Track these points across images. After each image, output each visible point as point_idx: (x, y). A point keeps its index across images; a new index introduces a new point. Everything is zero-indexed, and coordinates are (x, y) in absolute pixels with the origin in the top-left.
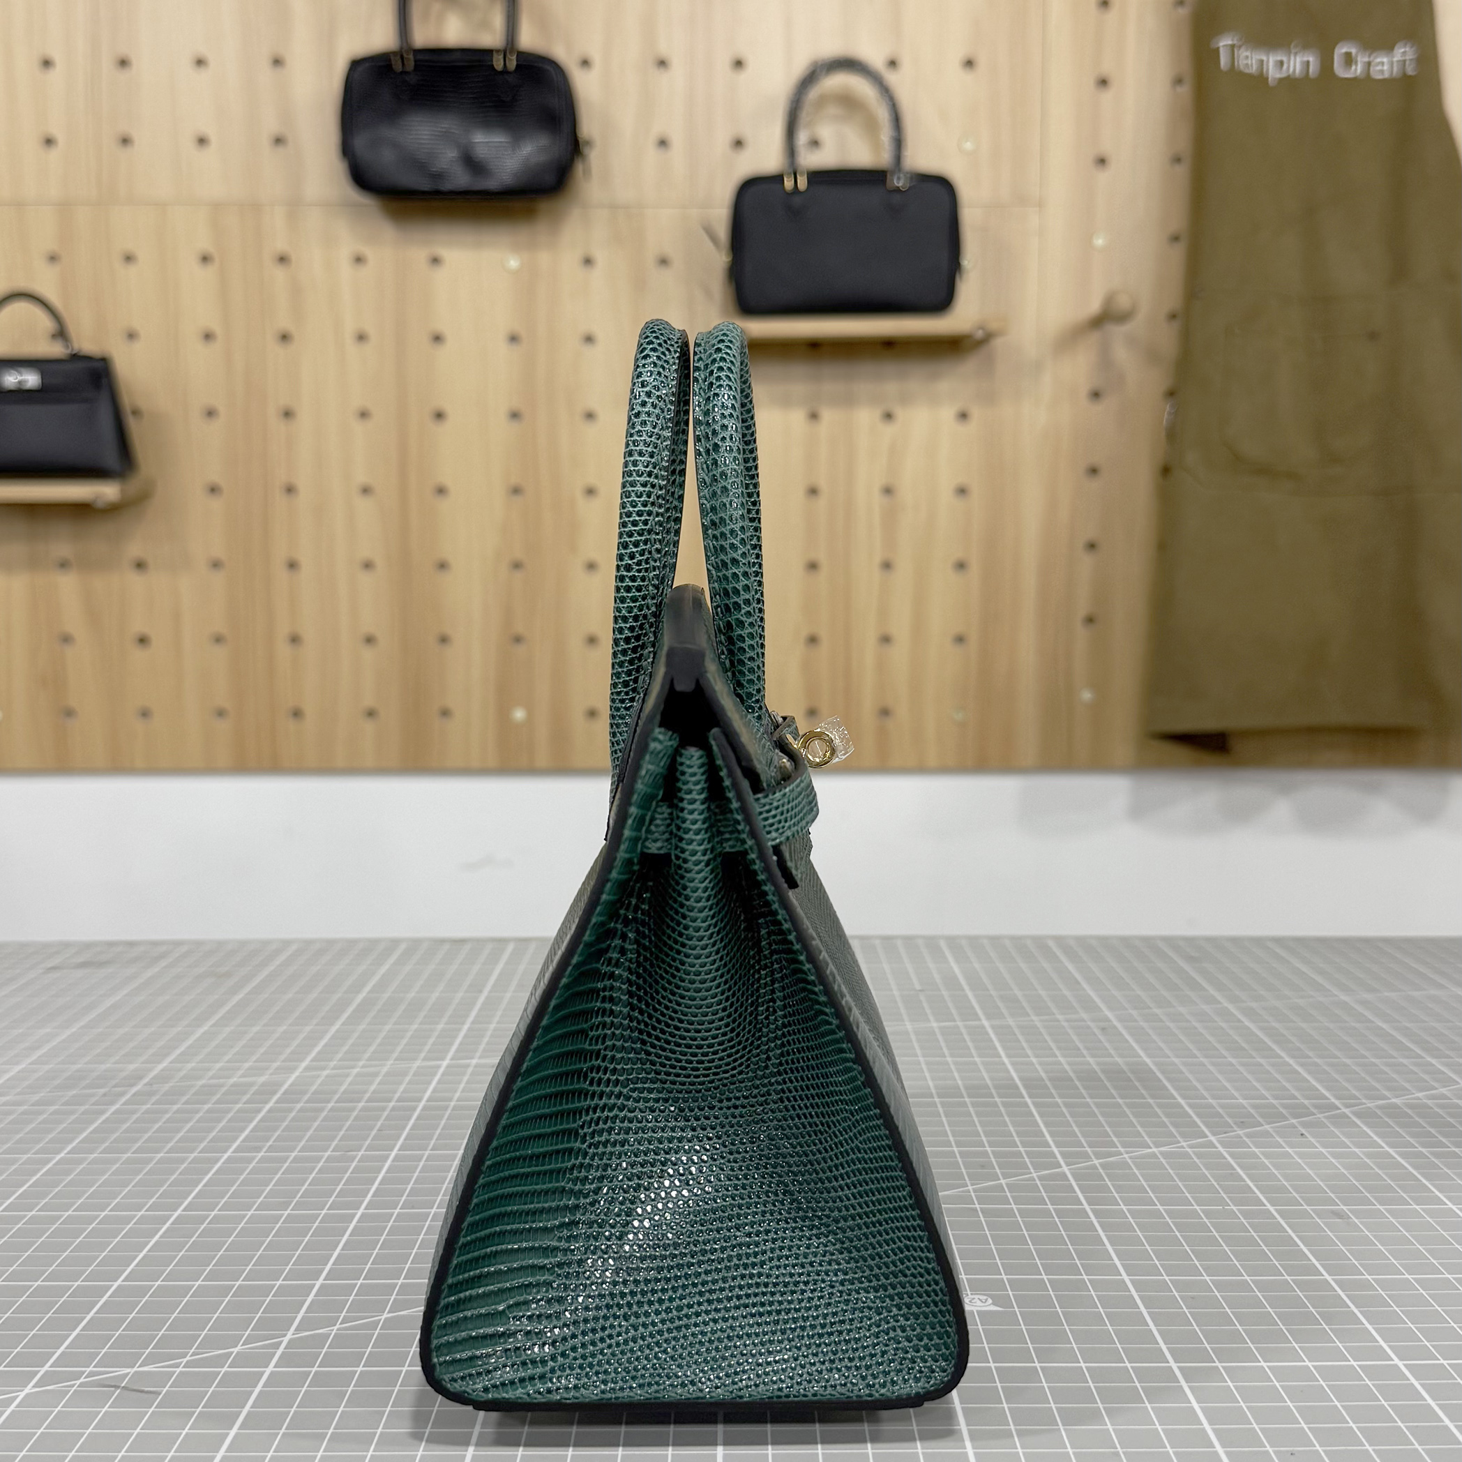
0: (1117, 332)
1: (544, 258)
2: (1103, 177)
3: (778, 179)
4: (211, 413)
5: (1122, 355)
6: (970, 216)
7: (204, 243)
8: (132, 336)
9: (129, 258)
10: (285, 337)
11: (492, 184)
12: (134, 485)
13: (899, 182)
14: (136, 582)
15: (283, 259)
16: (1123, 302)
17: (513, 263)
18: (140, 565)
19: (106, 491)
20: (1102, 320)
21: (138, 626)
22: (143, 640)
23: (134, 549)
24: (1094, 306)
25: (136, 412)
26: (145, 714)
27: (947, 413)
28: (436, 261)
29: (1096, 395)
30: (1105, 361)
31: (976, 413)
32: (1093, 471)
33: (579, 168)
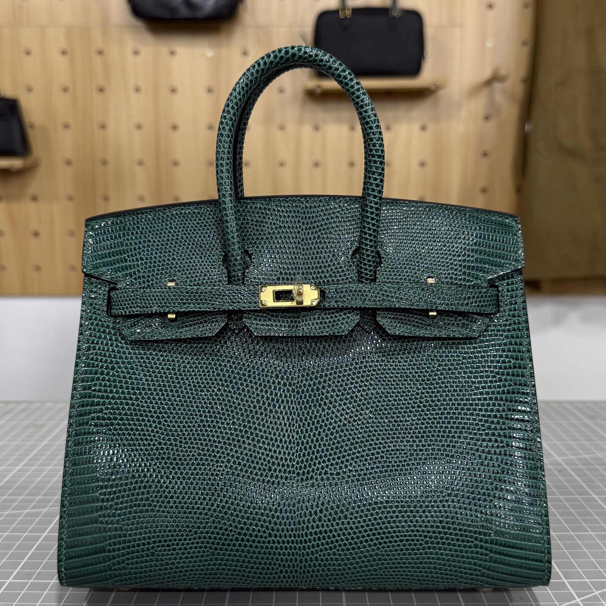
0: (498, 86)
1: (224, 52)
2: (492, 14)
3: (336, 12)
4: (67, 126)
5: (499, 98)
6: (429, 31)
7: (63, 44)
8: (29, 90)
9: (28, 53)
10: (101, 90)
11: (200, 14)
12: (29, 161)
13: (396, 14)
14: (32, 207)
15: (100, 53)
16: (503, 72)
17: (209, 53)
18: (35, 199)
19: (15, 163)
20: (489, 83)
21: (34, 226)
22: (36, 234)
23: (32, 190)
24: (487, 74)
25: (32, 126)
26: (38, 269)
27: (416, 127)
28: (172, 53)
29: (487, 118)
30: (491, 102)
31: (431, 127)
32: (485, 155)
33: (241, 8)
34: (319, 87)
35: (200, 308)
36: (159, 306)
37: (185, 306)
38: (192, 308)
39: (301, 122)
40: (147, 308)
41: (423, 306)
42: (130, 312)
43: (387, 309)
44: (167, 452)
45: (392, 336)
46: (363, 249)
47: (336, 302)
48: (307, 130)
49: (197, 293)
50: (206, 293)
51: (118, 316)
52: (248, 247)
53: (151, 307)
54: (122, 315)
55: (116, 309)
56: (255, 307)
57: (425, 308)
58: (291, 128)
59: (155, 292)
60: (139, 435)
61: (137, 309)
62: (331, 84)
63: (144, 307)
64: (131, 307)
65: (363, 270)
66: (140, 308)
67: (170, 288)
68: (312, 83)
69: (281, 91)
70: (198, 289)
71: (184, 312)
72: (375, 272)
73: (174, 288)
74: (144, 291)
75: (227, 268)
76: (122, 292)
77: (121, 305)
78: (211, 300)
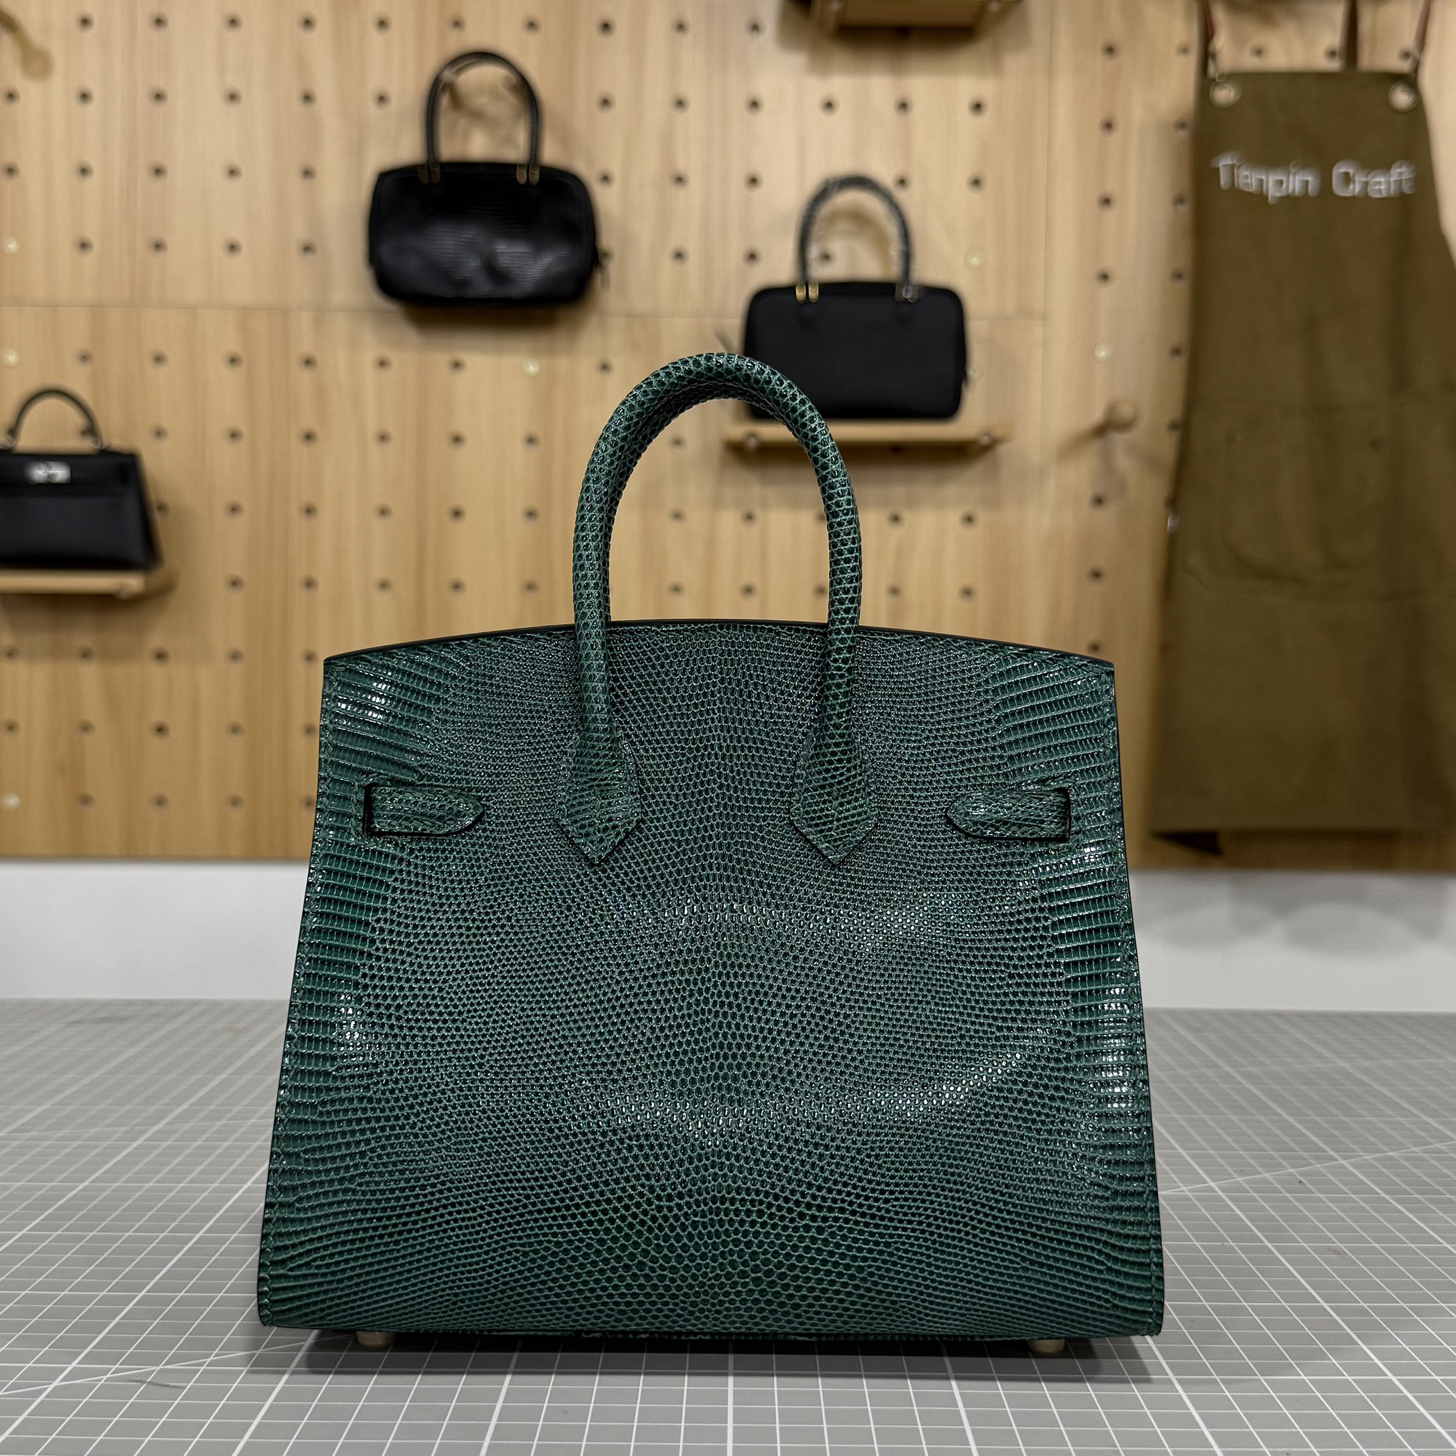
0: (1119, 440)
1: (562, 364)
2: (1106, 293)
3: (790, 289)
4: (234, 509)
5: (1124, 462)
6: (976, 328)
7: (232, 345)
8: (159, 433)
9: (159, 359)
10: (309, 437)
11: (514, 292)
12: (158, 577)
13: (908, 294)
14: (156, 672)
15: (309, 362)
16: (1125, 411)
17: (532, 368)
18: (161, 656)
19: (131, 583)
20: (1102, 430)
21: (157, 715)
22: (161, 730)
23: (156, 640)
24: (1097, 415)
25: (162, 508)
26: (161, 802)
27: (953, 517)
28: (457, 365)
29: (1098, 501)
30: (1107, 468)
31: (982, 517)
32: (1096, 575)
33: (598, 278)
34: (753, 435)
39: (716, 504)
48: (729, 520)
58: (696, 518)
62: (777, 432)
68: (739, 430)
69: (678, 442)
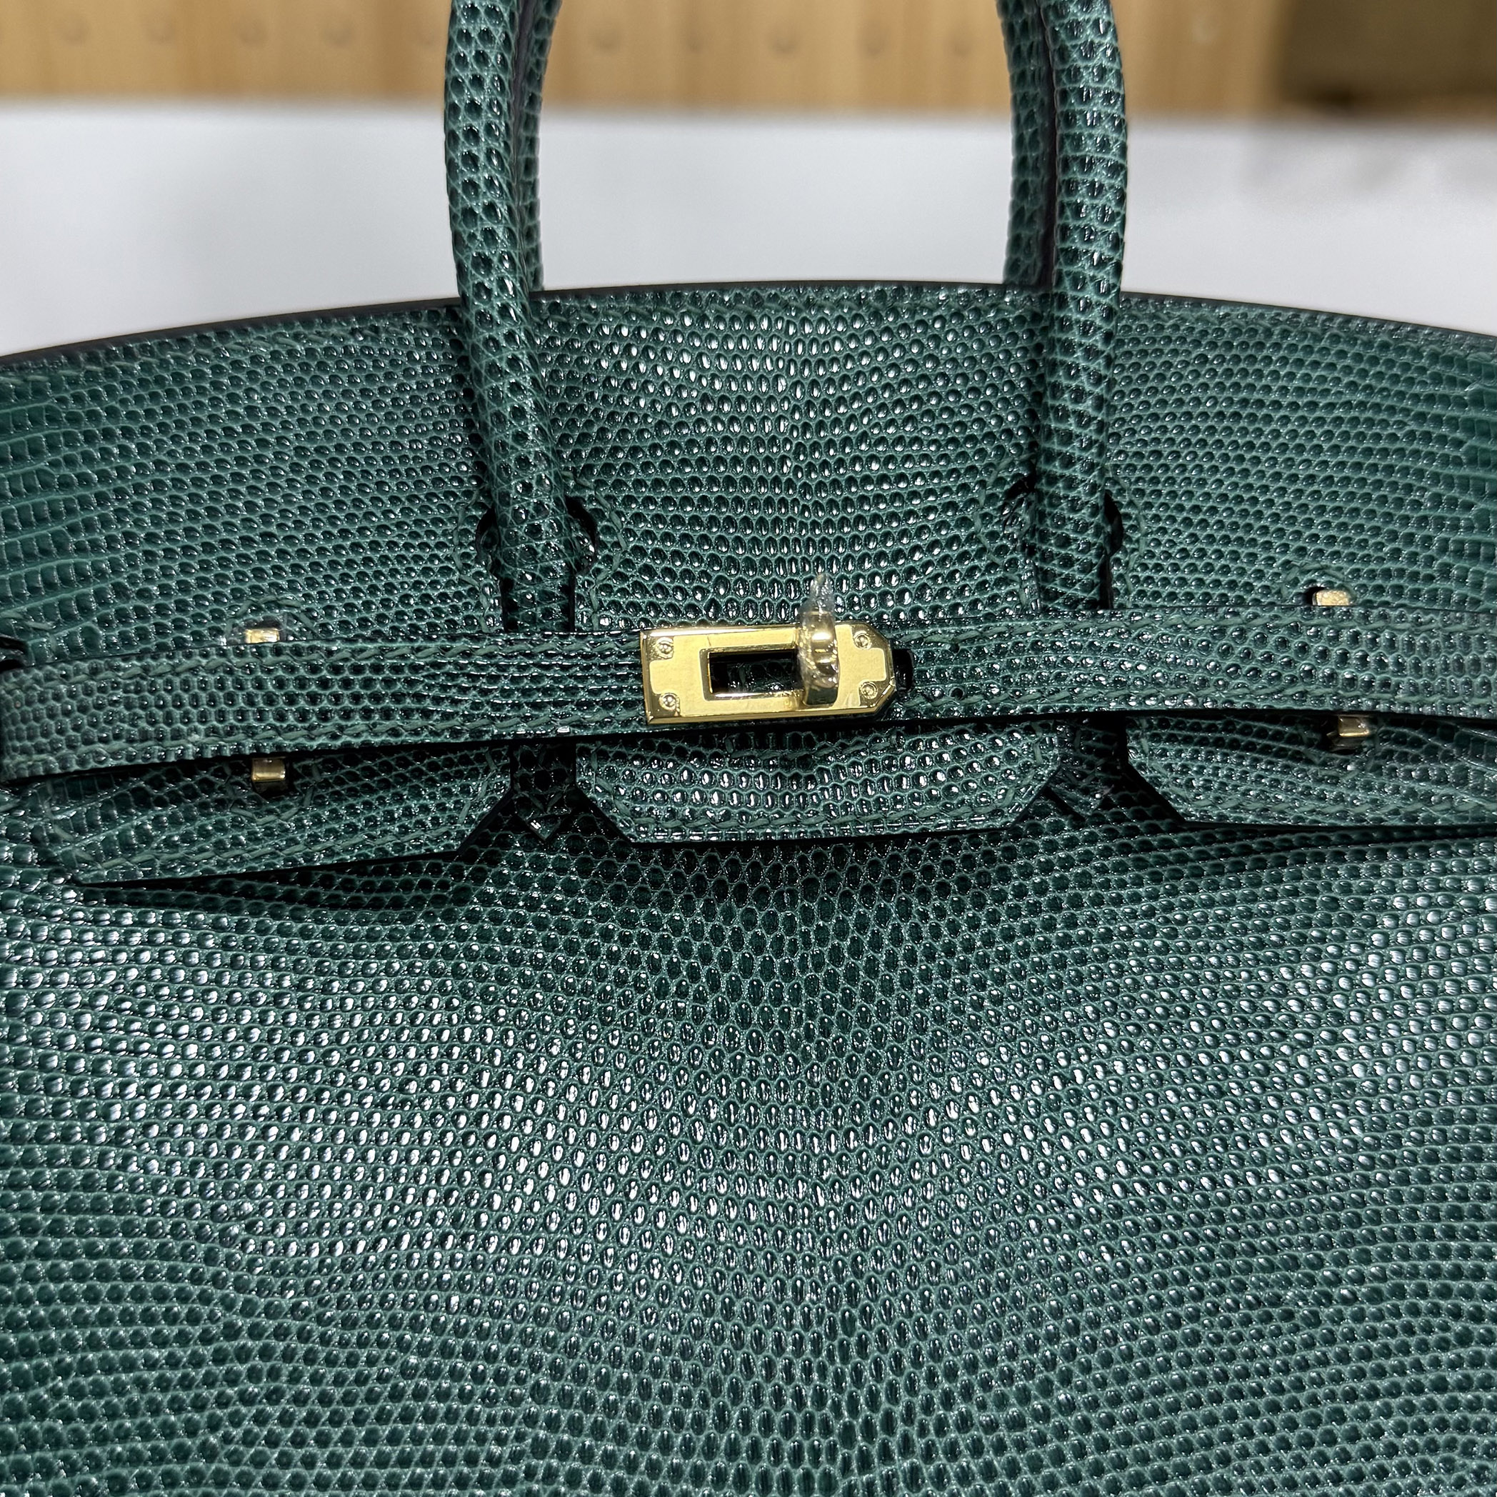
35: (394, 732)
36: (214, 731)
37: (329, 726)
38: (358, 732)
40: (160, 740)
41: (1320, 698)
42: (82, 762)
43: (1165, 717)
44: (266, 1366)
45: (1194, 827)
46: (1053, 480)
47: (957, 694)
49: (377, 669)
50: (415, 669)
51: (35, 778)
52: (579, 487)
53: (177, 735)
54: (49, 776)
55: (24, 751)
56: (626, 723)
57: (1329, 705)
59: (193, 670)
60: (138, 1296)
61: (116, 745)
63: (145, 737)
64: (88, 742)
65: (1054, 567)
66: (131, 741)
67: (260, 649)
70: (382, 651)
71: (322, 752)
72: (1104, 572)
73: (277, 651)
74: (146, 669)
75: (495, 568)
76: (49, 678)
77: (46, 734)
78: (437, 700)
